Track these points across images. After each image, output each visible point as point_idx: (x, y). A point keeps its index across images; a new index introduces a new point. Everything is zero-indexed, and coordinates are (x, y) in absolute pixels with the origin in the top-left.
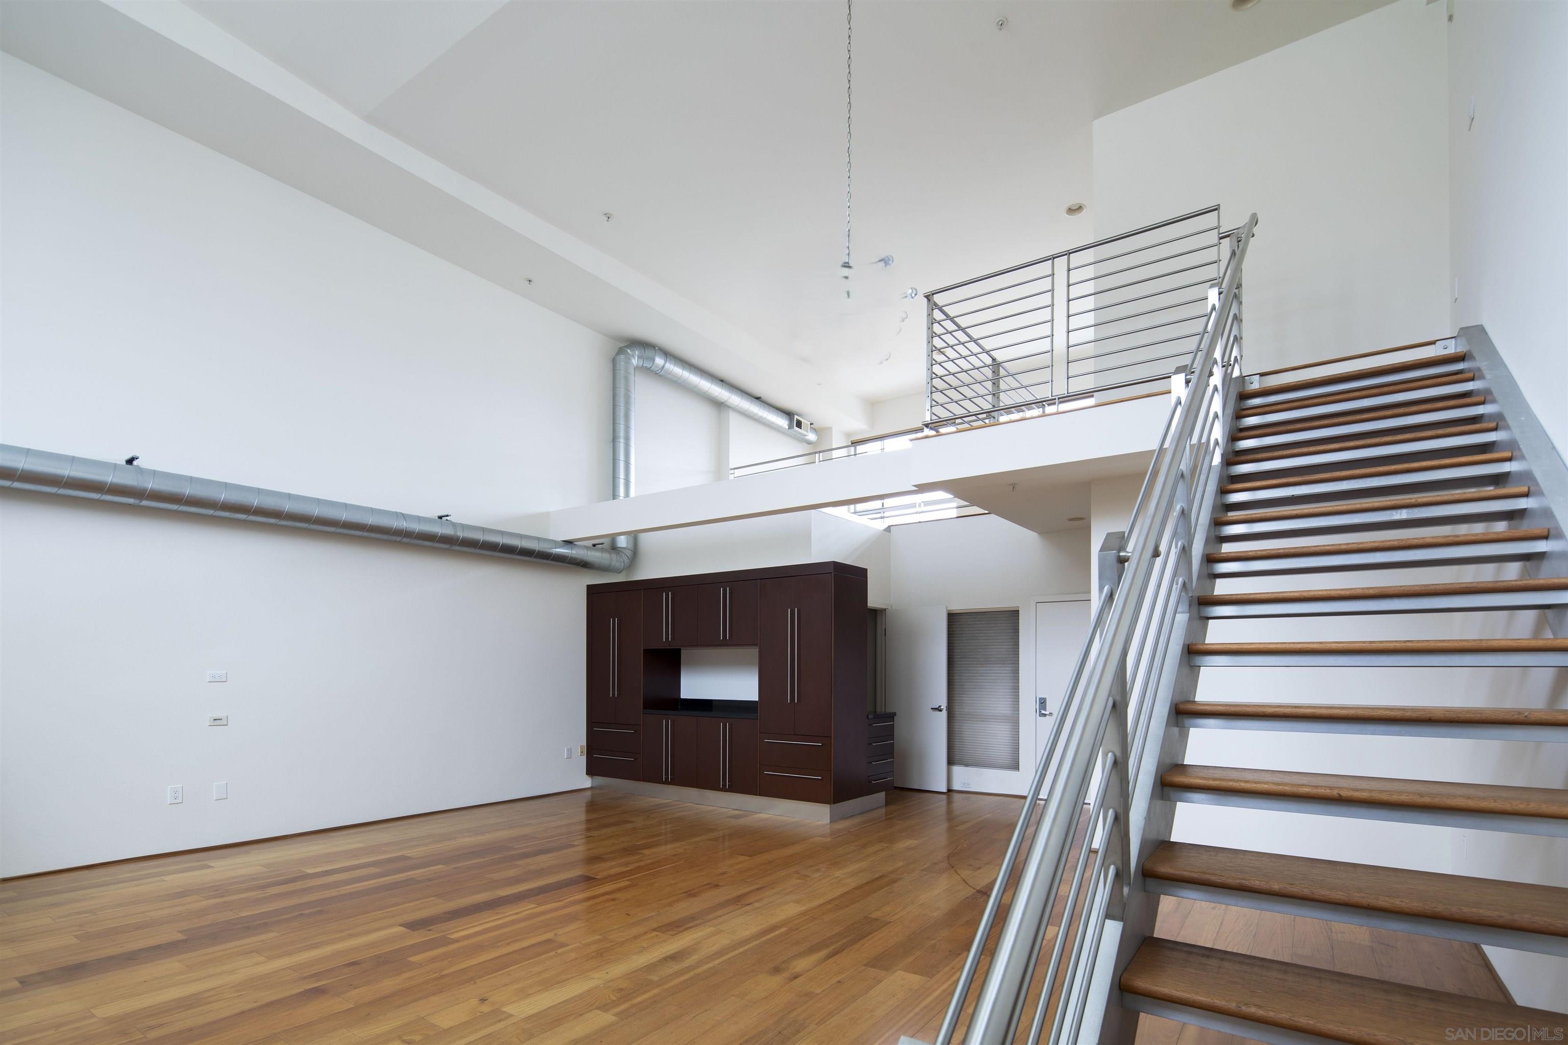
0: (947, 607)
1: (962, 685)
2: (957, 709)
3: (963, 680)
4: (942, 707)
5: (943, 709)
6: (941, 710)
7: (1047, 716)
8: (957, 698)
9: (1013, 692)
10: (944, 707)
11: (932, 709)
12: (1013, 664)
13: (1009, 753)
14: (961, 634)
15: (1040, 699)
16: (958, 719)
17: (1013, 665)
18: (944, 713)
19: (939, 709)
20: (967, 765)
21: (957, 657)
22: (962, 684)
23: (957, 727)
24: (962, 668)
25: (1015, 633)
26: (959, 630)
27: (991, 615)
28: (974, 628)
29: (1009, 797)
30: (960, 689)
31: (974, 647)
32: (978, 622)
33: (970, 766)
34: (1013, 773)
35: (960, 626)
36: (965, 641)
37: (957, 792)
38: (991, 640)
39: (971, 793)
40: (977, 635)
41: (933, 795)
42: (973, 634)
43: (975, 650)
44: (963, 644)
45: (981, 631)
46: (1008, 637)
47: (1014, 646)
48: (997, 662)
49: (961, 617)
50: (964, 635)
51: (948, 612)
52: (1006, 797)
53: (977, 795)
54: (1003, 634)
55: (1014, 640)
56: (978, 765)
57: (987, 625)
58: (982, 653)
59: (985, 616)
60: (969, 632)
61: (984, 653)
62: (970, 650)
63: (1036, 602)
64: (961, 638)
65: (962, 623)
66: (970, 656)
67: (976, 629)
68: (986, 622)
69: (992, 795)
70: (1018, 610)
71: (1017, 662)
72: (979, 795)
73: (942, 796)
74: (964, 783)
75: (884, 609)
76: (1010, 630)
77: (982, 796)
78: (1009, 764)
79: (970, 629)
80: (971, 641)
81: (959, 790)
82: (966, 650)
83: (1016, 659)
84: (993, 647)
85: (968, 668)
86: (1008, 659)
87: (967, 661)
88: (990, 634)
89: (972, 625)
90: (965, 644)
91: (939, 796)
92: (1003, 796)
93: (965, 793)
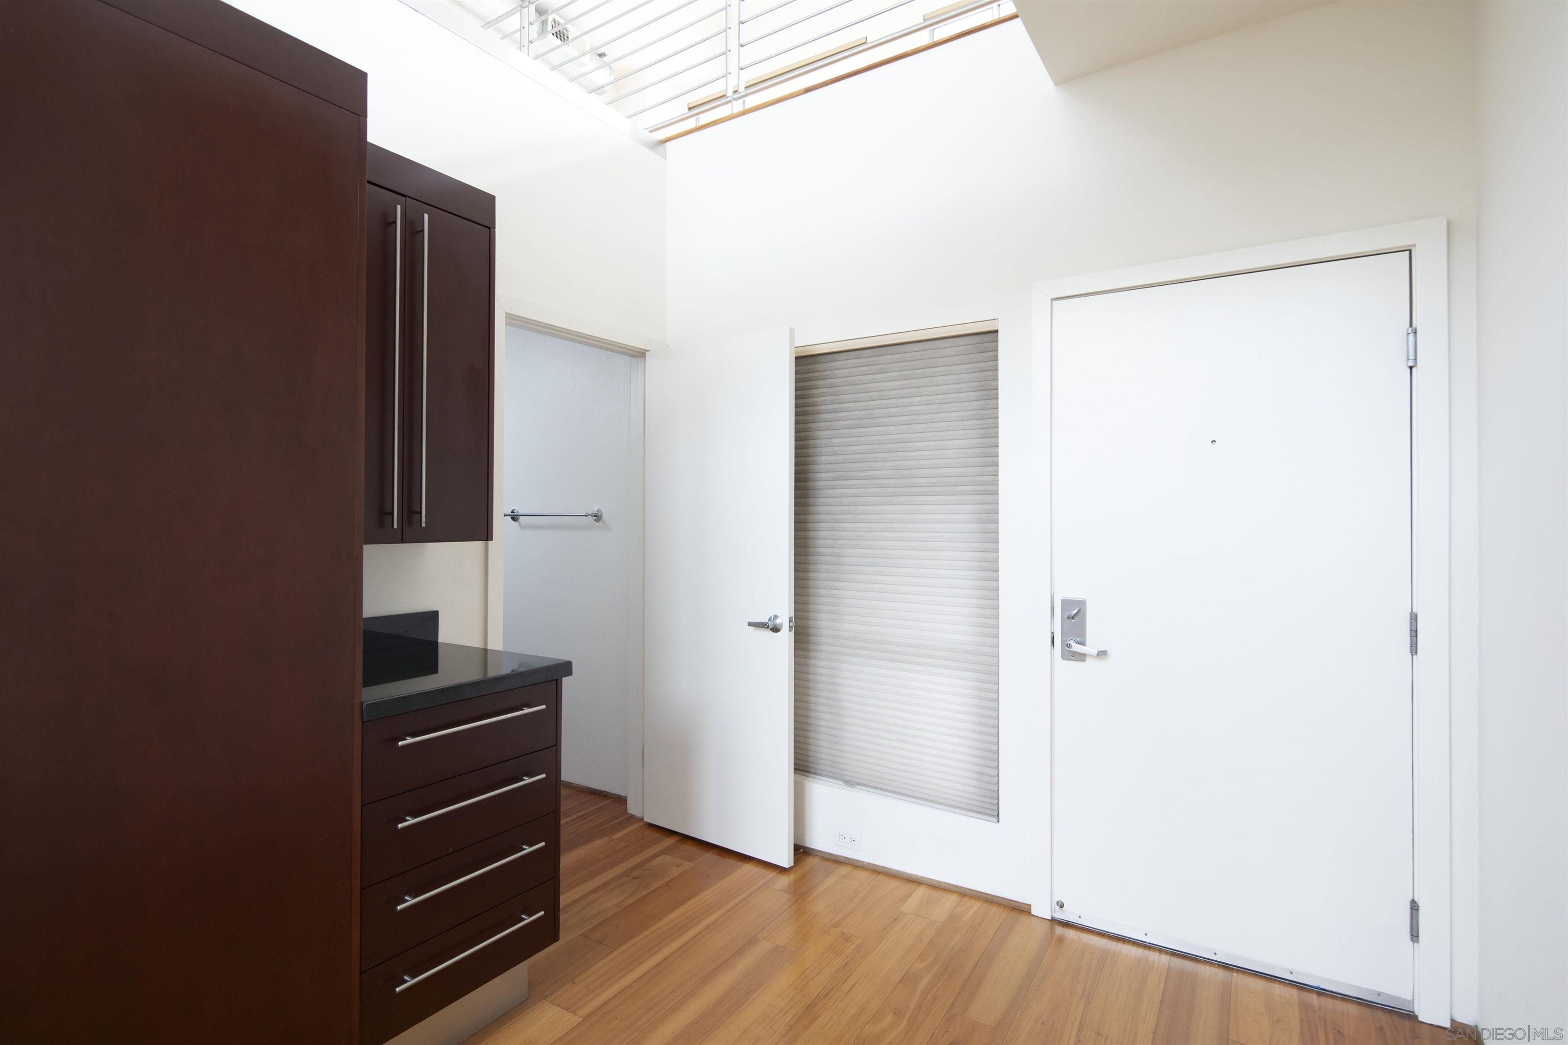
0: (792, 332)
1: (838, 555)
2: (822, 624)
3: (841, 542)
4: (778, 621)
5: (781, 625)
6: (776, 629)
7: (1088, 659)
8: (824, 592)
9: (982, 579)
10: (783, 618)
11: (750, 624)
12: (981, 493)
14: (834, 411)
15: (1066, 604)
17: (979, 498)
18: (786, 637)
19: (772, 627)
20: (850, 783)
21: (822, 475)
22: (837, 551)
23: (824, 671)
24: (837, 508)
25: (988, 402)
26: (833, 403)
27: (918, 353)
28: (870, 394)
29: (972, 902)
30: (833, 567)
31: (870, 447)
32: (880, 376)
33: (859, 787)
34: (981, 826)
35: (838, 389)
36: (846, 431)
37: (823, 857)
38: (917, 426)
39: (862, 867)
40: (877, 411)
41: (748, 868)
42: (866, 412)
43: (870, 456)
44: (840, 440)
45: (888, 401)
46: (965, 414)
47: (984, 440)
48: (933, 488)
49: (839, 364)
50: (843, 414)
51: (796, 353)
52: (965, 900)
53: (880, 877)
54: (951, 405)
55: (981, 422)
56: (883, 787)
57: (905, 382)
58: (890, 464)
59: (901, 355)
60: (858, 404)
61: (896, 463)
62: (859, 456)
63: (1053, 299)
64: (834, 424)
65: (842, 380)
66: (859, 474)
67: (876, 394)
68: (902, 373)
69: (922, 883)
70: (997, 329)
71: (992, 488)
72: (885, 880)
73: (779, 873)
74: (841, 834)
75: (642, 352)
76: (972, 394)
77: (894, 883)
78: (971, 799)
79: (857, 396)
80: (861, 430)
81: (827, 853)
82: (848, 457)
83: (988, 478)
84: (922, 444)
85: (853, 508)
86: (966, 479)
87: (850, 487)
88: (913, 408)
89: (864, 386)
90: (846, 439)
91: (769, 872)
92: (955, 893)
93: (843, 867)
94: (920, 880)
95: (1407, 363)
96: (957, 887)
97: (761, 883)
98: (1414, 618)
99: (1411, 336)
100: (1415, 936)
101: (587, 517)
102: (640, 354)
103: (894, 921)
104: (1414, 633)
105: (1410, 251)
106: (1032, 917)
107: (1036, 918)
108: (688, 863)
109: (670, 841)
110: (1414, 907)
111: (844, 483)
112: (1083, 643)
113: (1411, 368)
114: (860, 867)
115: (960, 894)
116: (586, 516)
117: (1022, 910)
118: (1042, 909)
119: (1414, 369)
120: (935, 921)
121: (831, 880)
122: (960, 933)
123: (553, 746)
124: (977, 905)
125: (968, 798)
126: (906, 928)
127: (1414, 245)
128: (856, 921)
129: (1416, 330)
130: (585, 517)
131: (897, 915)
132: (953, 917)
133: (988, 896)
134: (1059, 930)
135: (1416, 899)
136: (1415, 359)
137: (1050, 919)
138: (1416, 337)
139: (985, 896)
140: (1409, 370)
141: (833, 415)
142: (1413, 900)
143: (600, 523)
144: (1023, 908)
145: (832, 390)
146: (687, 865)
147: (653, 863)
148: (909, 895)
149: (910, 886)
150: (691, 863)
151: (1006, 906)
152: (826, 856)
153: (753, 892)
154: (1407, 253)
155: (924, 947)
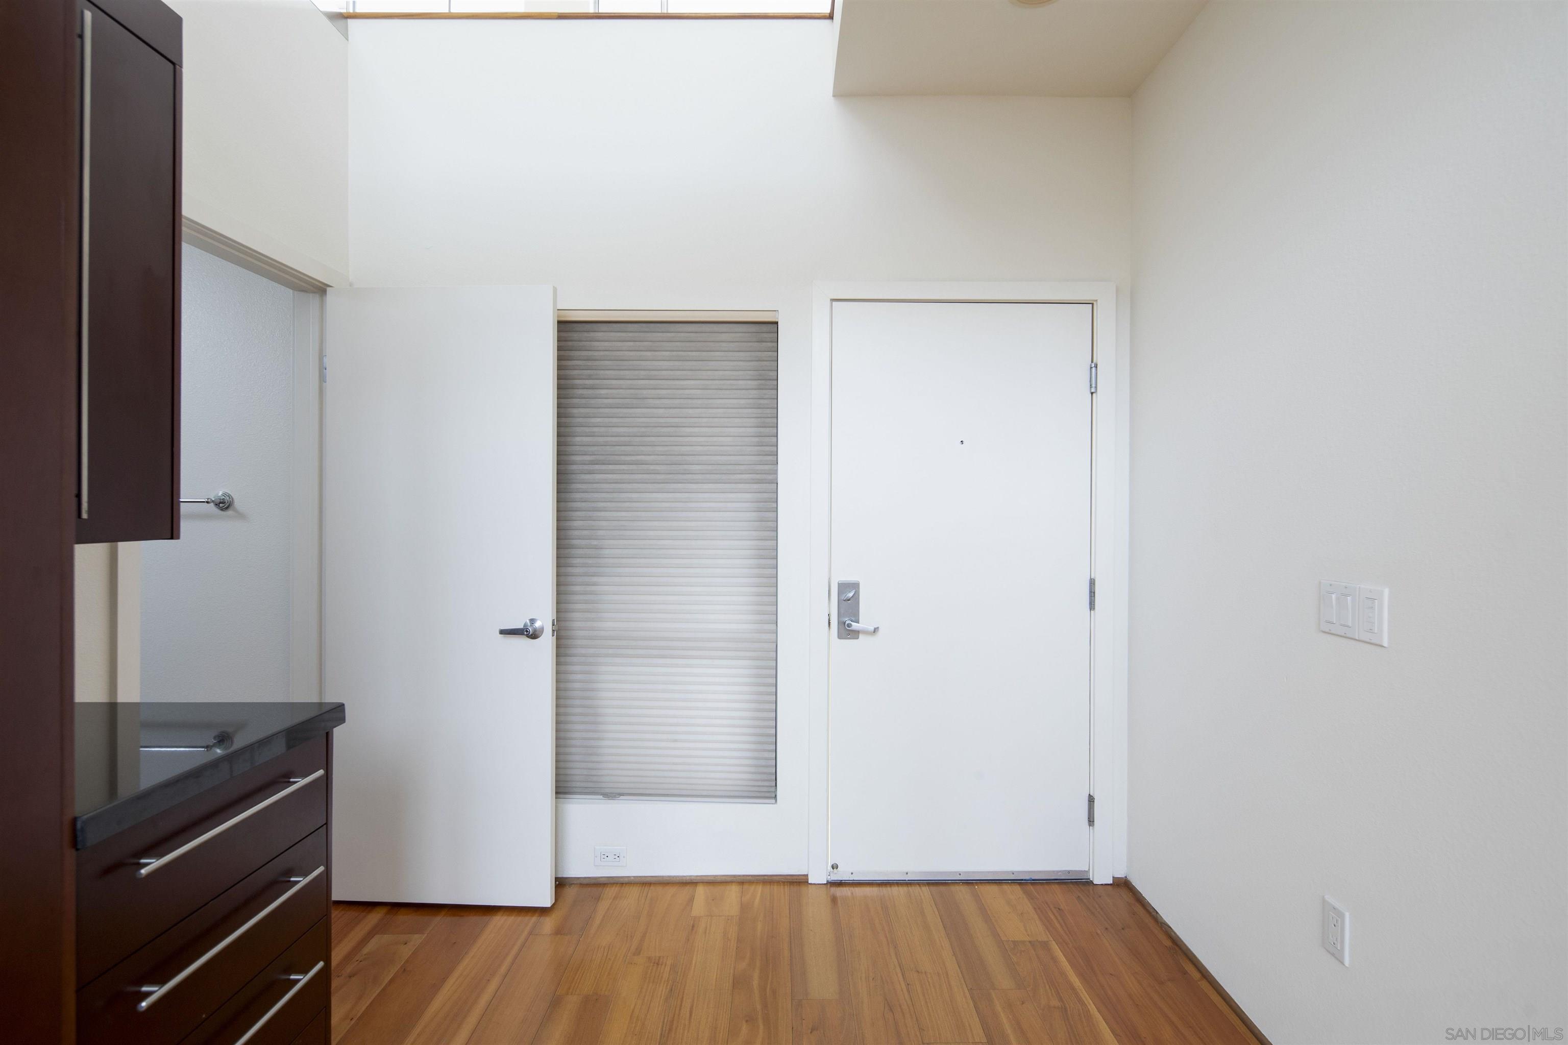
0: (555, 291)
1: (596, 548)
2: (578, 623)
4: (538, 624)
5: (542, 630)
6: (534, 636)
7: (861, 636)
8: (577, 588)
9: (759, 567)
10: (545, 620)
11: (503, 632)
12: (760, 482)
13: (745, 742)
14: (592, 388)
15: (841, 585)
16: (583, 651)
17: (756, 486)
18: (546, 643)
19: (530, 633)
20: (610, 795)
21: (578, 458)
22: (595, 542)
23: (577, 685)
24: (596, 495)
25: (764, 391)
26: (590, 377)
27: (692, 335)
28: (636, 372)
29: (752, 888)
30: (590, 561)
31: (635, 430)
32: (649, 354)
33: (622, 797)
34: (760, 810)
35: (597, 363)
36: (607, 410)
37: (581, 884)
38: (690, 411)
39: (628, 883)
40: (645, 392)
41: (498, 920)
42: (632, 391)
43: (638, 439)
44: (599, 420)
45: (660, 382)
46: (743, 401)
47: (762, 430)
48: (708, 476)
49: (599, 335)
50: (603, 392)
51: (558, 316)
52: (746, 886)
53: (652, 887)
54: (728, 392)
55: (759, 411)
56: (648, 792)
57: (677, 363)
58: (660, 449)
59: (673, 334)
60: (621, 382)
61: (666, 448)
62: (622, 439)
63: (833, 300)
64: (592, 401)
65: (602, 353)
66: (623, 458)
67: (643, 373)
68: (674, 353)
69: (697, 883)
70: (777, 320)
71: (770, 477)
72: (660, 889)
73: (540, 916)
74: (602, 854)
75: (320, 287)
76: (749, 382)
77: (671, 890)
78: (749, 786)
79: (622, 373)
80: (625, 411)
81: (585, 878)
82: (609, 439)
83: (767, 467)
84: (696, 430)
85: (615, 495)
86: (742, 467)
87: (612, 472)
88: (687, 392)
89: (631, 362)
90: (607, 420)
91: (527, 918)
92: (734, 884)
93: (608, 889)
94: (695, 880)
95: (1091, 390)
96: (734, 876)
97: (526, 933)
98: (1092, 583)
99: (1094, 369)
100: (1091, 821)
101: (209, 505)
102: (321, 289)
103: (692, 929)
104: (1092, 594)
105: (1093, 304)
106: (810, 886)
107: (814, 886)
108: (416, 936)
109: (374, 917)
110: (1091, 800)
111: (604, 467)
112: (858, 622)
113: (1092, 393)
114: (626, 884)
115: (738, 882)
116: (207, 502)
117: (799, 882)
118: (818, 876)
119: (1094, 395)
120: (732, 916)
121: (603, 906)
122: (760, 921)
123: (322, 826)
124: (759, 888)
125: (747, 786)
126: (708, 932)
127: (1096, 301)
128: (656, 941)
129: (1097, 365)
130: (206, 504)
131: (692, 922)
132: (744, 908)
133: (766, 877)
134: (840, 892)
135: (1091, 794)
136: (1096, 387)
137: (826, 883)
138: (1097, 370)
139: (762, 878)
140: (1091, 394)
141: (590, 392)
142: (1089, 795)
143: (230, 512)
144: (799, 880)
145: (590, 363)
146: (417, 939)
147: (366, 950)
148: (691, 900)
149: (687, 890)
150: (420, 935)
151: (784, 882)
152: (585, 882)
153: (523, 945)
154: (1091, 305)
155: (735, 945)
